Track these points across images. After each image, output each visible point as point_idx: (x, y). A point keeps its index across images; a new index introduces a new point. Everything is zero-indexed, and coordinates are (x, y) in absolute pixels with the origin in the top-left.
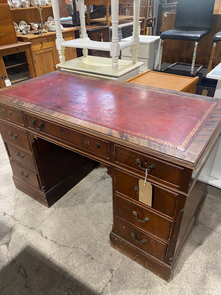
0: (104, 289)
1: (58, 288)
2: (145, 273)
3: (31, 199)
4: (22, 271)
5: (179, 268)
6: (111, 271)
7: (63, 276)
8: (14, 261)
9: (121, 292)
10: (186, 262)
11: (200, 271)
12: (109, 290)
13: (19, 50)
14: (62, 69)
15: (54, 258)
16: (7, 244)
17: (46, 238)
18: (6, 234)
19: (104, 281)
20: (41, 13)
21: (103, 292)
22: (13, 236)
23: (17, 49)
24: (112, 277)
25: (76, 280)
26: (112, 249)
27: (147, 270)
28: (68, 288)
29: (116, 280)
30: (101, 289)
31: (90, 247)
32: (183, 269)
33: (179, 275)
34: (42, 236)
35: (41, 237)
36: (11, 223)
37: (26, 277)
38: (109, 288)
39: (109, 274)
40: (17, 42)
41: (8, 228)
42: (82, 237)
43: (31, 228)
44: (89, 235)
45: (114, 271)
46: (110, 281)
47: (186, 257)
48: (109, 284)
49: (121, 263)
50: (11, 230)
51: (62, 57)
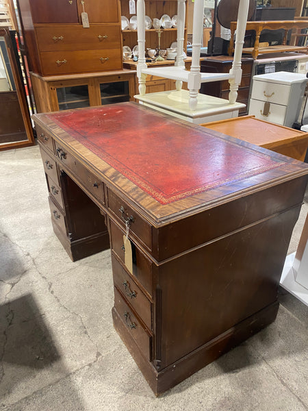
0: (78, 370)
1: (33, 348)
2: (135, 373)
3: (62, 247)
4: (10, 317)
5: (184, 388)
6: (98, 354)
7: (45, 338)
8: (9, 304)
9: (95, 382)
10: (197, 384)
11: (210, 403)
12: (83, 374)
13: (121, 78)
14: (140, 102)
15: (47, 316)
16: (13, 285)
17: (52, 292)
18: (18, 274)
19: (84, 361)
20: (159, 36)
21: (74, 373)
22: (24, 278)
23: (119, 77)
24: (95, 362)
25: (55, 347)
26: (114, 331)
27: (140, 372)
28: (42, 353)
29: (97, 367)
30: (75, 369)
31: (90, 319)
32: (189, 390)
33: (177, 395)
34: (49, 288)
35: (47, 289)
36: (28, 265)
37: (10, 324)
38: (83, 372)
39: (93, 357)
40: (121, 69)
41: (23, 269)
42: (89, 305)
43: (43, 277)
44: (98, 306)
45: (101, 357)
46: (90, 365)
47: (202, 378)
48: (87, 367)
49: (114, 351)
50: (24, 272)
51: (142, 88)
